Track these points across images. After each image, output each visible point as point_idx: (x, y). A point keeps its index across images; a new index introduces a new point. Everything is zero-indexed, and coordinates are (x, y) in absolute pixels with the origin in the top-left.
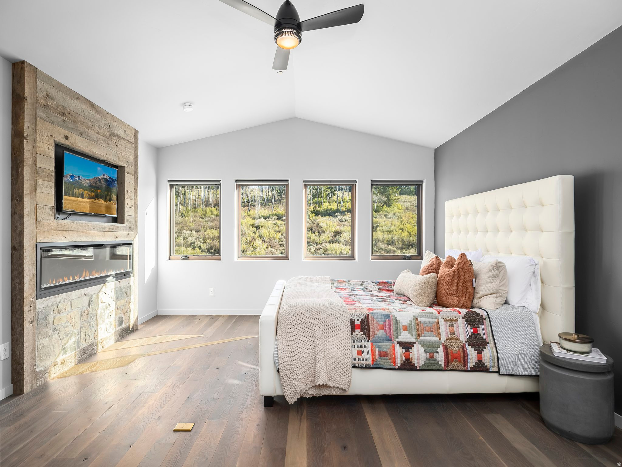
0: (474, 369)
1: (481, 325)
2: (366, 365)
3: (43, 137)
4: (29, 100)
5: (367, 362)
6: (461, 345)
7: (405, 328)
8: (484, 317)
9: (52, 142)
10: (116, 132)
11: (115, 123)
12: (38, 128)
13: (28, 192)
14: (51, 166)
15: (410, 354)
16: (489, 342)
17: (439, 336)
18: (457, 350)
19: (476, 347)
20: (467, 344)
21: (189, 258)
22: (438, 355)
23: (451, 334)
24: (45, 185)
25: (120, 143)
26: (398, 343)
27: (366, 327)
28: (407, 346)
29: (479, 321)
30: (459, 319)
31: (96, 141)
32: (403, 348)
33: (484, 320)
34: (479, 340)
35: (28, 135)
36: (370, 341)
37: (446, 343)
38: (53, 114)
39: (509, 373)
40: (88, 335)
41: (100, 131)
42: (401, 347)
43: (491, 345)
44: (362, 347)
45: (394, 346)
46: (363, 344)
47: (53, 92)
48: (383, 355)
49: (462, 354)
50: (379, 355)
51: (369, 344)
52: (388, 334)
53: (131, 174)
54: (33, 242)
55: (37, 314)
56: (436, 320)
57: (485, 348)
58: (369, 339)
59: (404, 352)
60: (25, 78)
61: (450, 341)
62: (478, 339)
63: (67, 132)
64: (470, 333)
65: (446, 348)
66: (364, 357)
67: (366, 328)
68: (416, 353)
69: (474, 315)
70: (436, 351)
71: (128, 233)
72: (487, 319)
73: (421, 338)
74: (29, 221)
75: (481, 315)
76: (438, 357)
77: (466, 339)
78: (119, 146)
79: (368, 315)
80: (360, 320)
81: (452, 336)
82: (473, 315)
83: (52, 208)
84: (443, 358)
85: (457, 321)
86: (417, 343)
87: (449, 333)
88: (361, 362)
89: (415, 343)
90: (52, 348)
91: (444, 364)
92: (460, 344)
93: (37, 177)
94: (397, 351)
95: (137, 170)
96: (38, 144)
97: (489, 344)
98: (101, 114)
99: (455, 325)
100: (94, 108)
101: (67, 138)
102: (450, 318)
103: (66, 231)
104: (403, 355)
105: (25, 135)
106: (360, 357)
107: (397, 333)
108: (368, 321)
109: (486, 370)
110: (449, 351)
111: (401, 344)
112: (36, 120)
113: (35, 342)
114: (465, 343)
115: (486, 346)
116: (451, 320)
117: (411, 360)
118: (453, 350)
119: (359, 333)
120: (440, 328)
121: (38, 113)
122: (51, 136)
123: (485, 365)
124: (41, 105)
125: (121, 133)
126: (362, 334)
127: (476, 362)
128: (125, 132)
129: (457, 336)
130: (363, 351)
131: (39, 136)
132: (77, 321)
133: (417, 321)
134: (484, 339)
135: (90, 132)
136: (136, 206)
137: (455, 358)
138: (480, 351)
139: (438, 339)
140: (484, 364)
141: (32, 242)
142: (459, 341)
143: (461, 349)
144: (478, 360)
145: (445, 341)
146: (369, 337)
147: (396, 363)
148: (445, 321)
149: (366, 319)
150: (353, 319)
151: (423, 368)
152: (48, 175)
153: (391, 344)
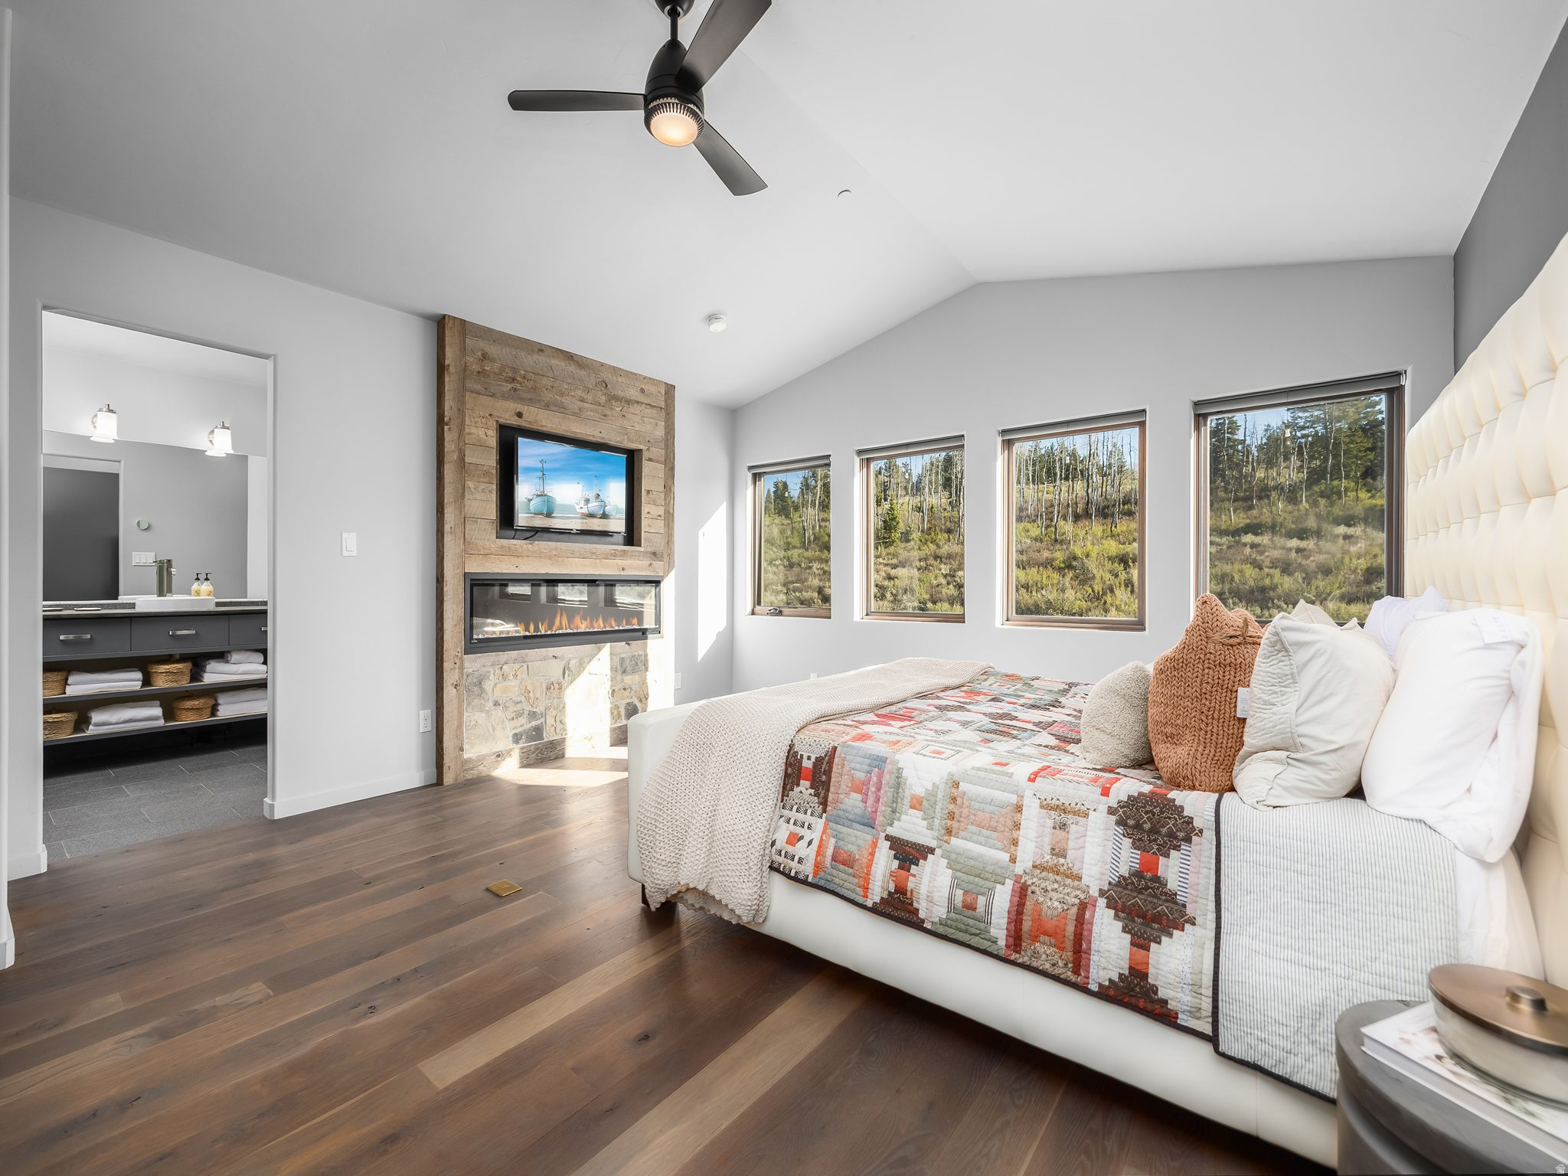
0: (1112, 992)
1: (1177, 848)
2: (796, 872)
3: (476, 419)
4: (452, 369)
5: (801, 867)
6: (1076, 897)
7: (917, 804)
8: (1197, 823)
9: (493, 425)
10: (621, 393)
11: (620, 379)
12: (468, 406)
13: (451, 500)
14: (490, 461)
15: (911, 878)
16: (1199, 920)
17: (1013, 848)
18: (1056, 908)
19: (1134, 921)
20: (1102, 902)
21: (781, 612)
22: (989, 906)
23: (1053, 855)
24: (480, 489)
25: (632, 410)
26: (888, 838)
27: (824, 778)
28: (908, 854)
29: (1172, 835)
30: (1095, 810)
31: (578, 414)
32: (896, 857)
33: (1196, 834)
34: (1156, 901)
35: (450, 419)
36: (824, 815)
37: (1027, 878)
38: (494, 382)
39: (1265, 1063)
40: (561, 722)
41: (585, 396)
42: (893, 852)
43: (1203, 931)
44: (803, 827)
45: (875, 845)
46: (808, 818)
47: (493, 350)
48: (842, 859)
49: (1070, 928)
50: (832, 856)
51: (819, 824)
52: (870, 809)
53: (658, 462)
54: (460, 571)
55: (465, 676)
56: (1014, 799)
57: (1170, 935)
58: (824, 811)
59: (893, 869)
60: (446, 338)
61: (1044, 874)
62: (1150, 895)
63: (520, 405)
64: (1127, 867)
65: (1022, 892)
66: (797, 851)
67: (824, 782)
68: (925, 879)
69: (1157, 810)
70: (990, 893)
71: (649, 563)
72: (1210, 835)
73: (954, 841)
74: (453, 542)
75: (1185, 813)
76: (988, 912)
77: (1103, 883)
78: (629, 416)
79: (835, 748)
80: (813, 759)
81: (1056, 861)
82: (1156, 807)
83: (493, 523)
84: (1006, 920)
85: (1086, 815)
86: (938, 852)
87: (1048, 849)
88: (789, 861)
89: (932, 851)
90: (491, 730)
91: (1007, 940)
92: (1074, 894)
93: (466, 478)
94: (879, 858)
95: (672, 454)
96: (467, 431)
97: (1194, 924)
98: (588, 368)
99: (1073, 828)
100: (573, 360)
101: (520, 415)
102: (1062, 800)
103: (518, 557)
104: (891, 875)
105: (446, 419)
106: (790, 849)
107: (894, 811)
108: (830, 763)
109: (1161, 1014)
110: (1029, 905)
111: (897, 844)
112: (463, 396)
113: (461, 715)
114: (1096, 894)
115: (1177, 929)
116: (1062, 809)
117: (909, 894)
118: (1044, 907)
119: (807, 789)
120: (1021, 827)
121: (467, 385)
122: (490, 415)
123: (1156, 993)
124: (473, 372)
125: (633, 393)
126: (811, 794)
127: (1122, 972)
128: (642, 391)
129: (1070, 865)
130: (802, 838)
131: (470, 418)
132: (538, 696)
133: (954, 790)
134: (1176, 903)
135: (566, 400)
136: (669, 517)
137: (1046, 933)
138: (1145, 939)
139: (1006, 857)
140: (1154, 989)
141: (456, 572)
142: (1076, 883)
143: (1074, 910)
144: (1131, 968)
145: (1028, 871)
146: (824, 803)
147: (870, 891)
148: (1042, 807)
149: (827, 758)
150: (800, 753)
151: (941, 930)
152: (486, 473)
153: (869, 838)
